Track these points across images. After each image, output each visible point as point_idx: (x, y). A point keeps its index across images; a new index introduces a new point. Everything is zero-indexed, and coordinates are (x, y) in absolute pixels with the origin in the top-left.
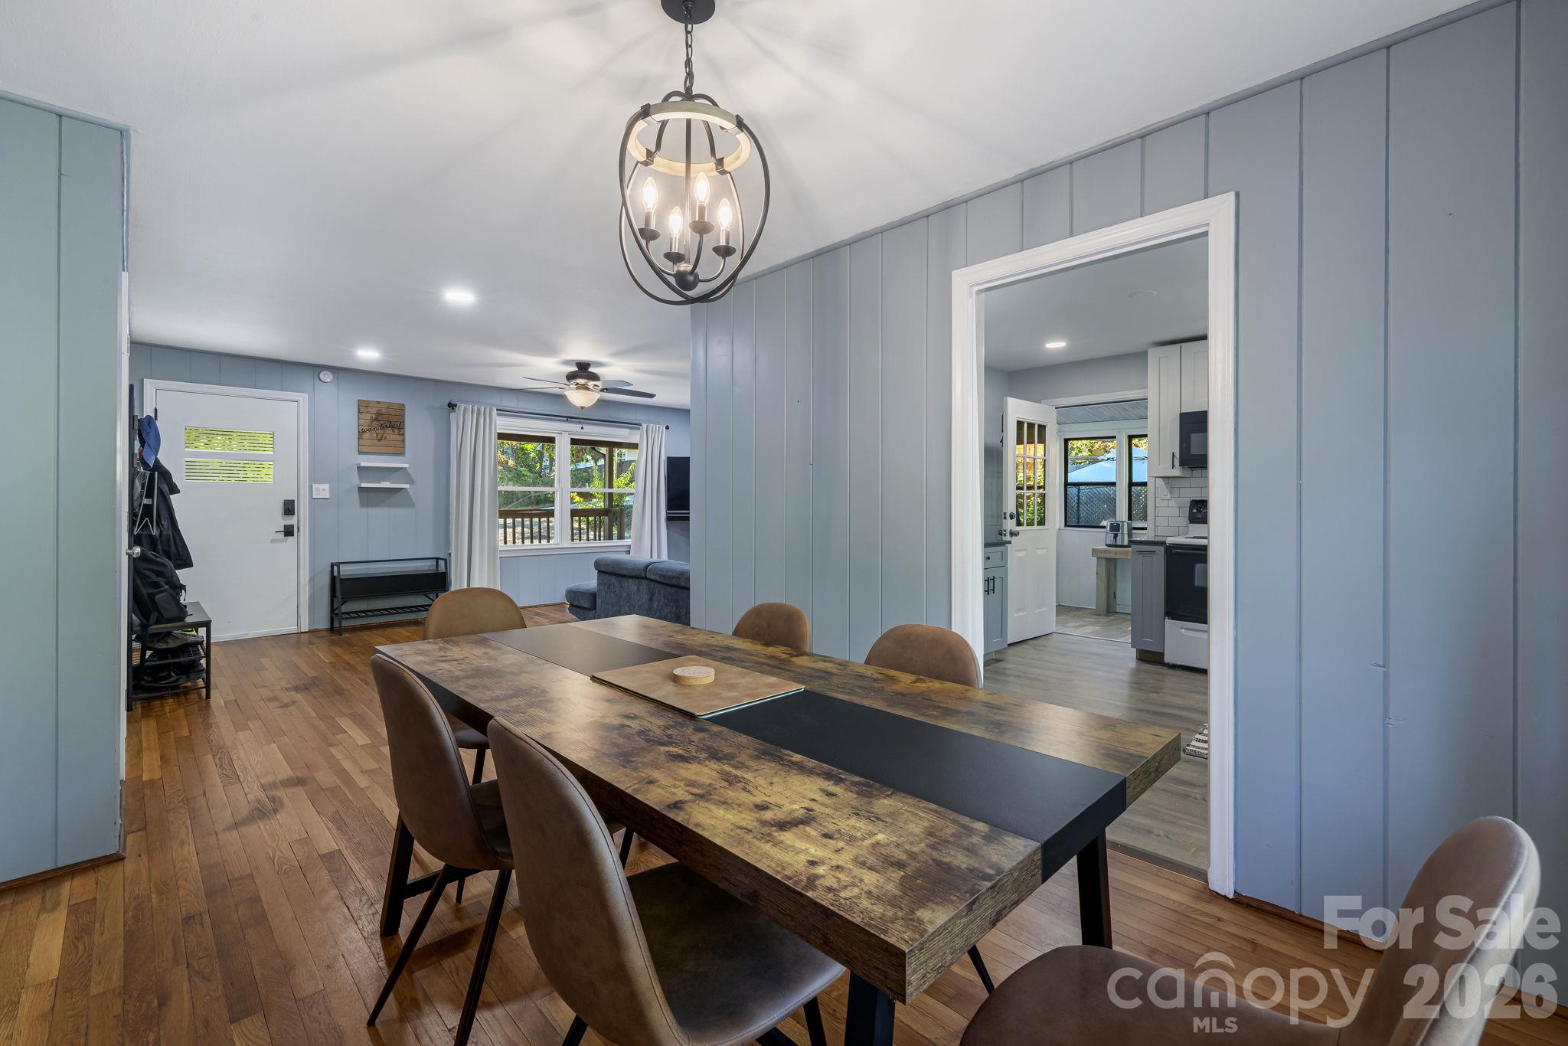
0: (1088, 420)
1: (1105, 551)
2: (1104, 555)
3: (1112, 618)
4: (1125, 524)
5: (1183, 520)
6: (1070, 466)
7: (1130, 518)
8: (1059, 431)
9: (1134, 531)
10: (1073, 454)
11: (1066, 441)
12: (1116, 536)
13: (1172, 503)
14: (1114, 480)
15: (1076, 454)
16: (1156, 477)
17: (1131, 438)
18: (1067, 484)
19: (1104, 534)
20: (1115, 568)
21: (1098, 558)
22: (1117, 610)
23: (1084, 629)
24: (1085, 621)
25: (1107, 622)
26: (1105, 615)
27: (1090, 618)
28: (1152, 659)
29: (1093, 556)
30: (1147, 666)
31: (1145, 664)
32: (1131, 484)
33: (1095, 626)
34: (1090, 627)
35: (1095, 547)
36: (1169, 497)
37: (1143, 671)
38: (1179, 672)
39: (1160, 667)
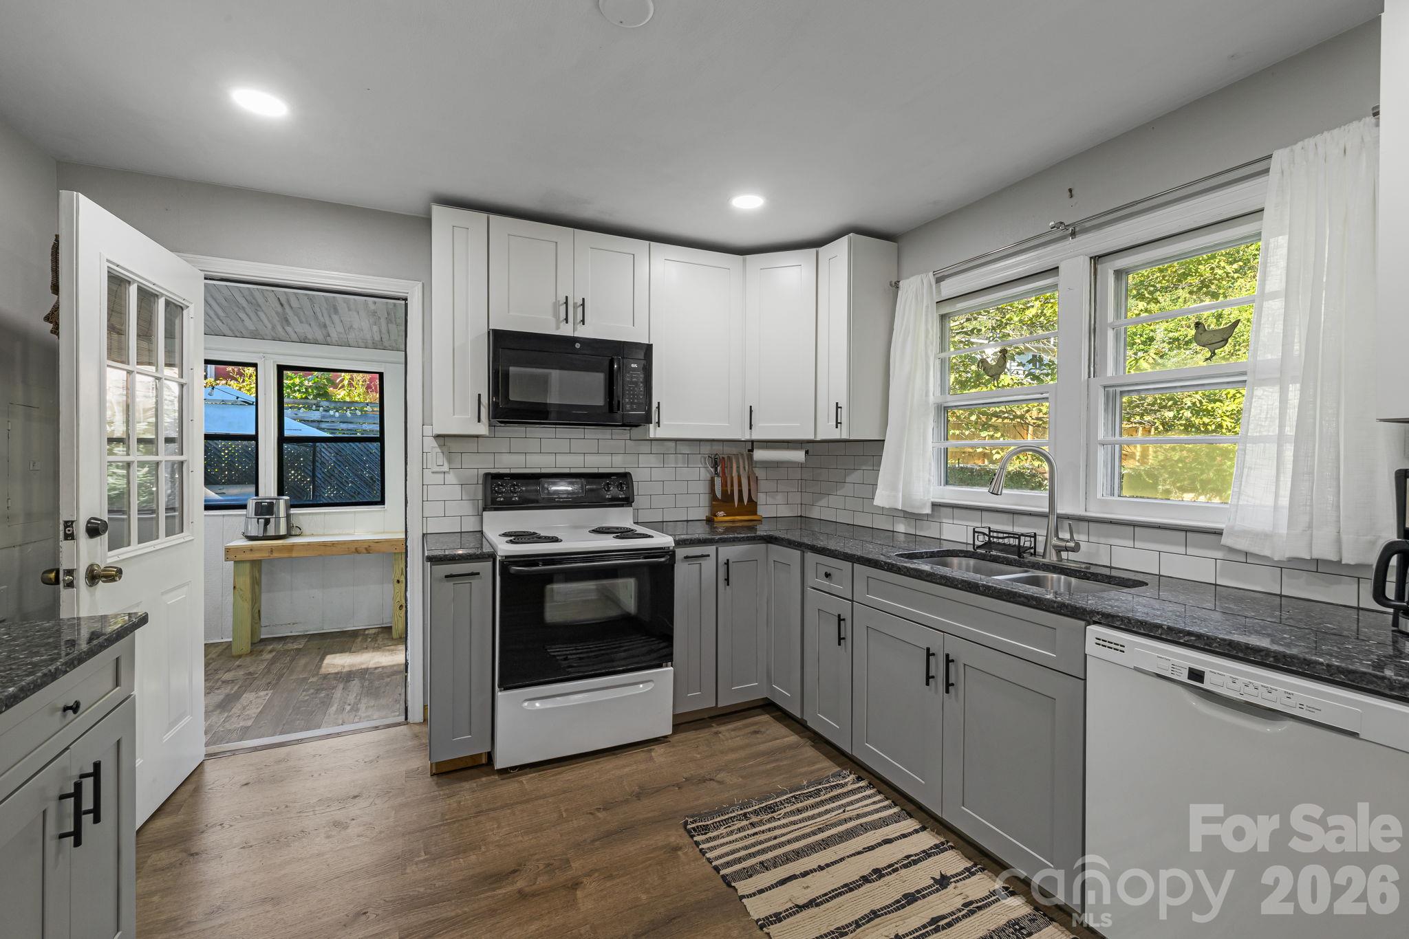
1: (246, 550)
2: (243, 557)
3: (267, 657)
4: (279, 502)
5: (472, 507)
7: (282, 493)
9: (293, 511)
12: (266, 524)
13: (451, 478)
14: (254, 433)
17: (283, 369)
19: (245, 519)
20: (260, 572)
21: (235, 563)
22: (262, 637)
23: (244, 708)
24: (225, 682)
25: (268, 670)
26: (251, 653)
27: (229, 670)
28: (462, 765)
29: (227, 559)
30: (468, 793)
31: (458, 785)
32: (282, 439)
33: (258, 690)
34: (248, 697)
35: (231, 544)
36: (446, 468)
37: (479, 813)
38: (524, 779)
39: (484, 779)
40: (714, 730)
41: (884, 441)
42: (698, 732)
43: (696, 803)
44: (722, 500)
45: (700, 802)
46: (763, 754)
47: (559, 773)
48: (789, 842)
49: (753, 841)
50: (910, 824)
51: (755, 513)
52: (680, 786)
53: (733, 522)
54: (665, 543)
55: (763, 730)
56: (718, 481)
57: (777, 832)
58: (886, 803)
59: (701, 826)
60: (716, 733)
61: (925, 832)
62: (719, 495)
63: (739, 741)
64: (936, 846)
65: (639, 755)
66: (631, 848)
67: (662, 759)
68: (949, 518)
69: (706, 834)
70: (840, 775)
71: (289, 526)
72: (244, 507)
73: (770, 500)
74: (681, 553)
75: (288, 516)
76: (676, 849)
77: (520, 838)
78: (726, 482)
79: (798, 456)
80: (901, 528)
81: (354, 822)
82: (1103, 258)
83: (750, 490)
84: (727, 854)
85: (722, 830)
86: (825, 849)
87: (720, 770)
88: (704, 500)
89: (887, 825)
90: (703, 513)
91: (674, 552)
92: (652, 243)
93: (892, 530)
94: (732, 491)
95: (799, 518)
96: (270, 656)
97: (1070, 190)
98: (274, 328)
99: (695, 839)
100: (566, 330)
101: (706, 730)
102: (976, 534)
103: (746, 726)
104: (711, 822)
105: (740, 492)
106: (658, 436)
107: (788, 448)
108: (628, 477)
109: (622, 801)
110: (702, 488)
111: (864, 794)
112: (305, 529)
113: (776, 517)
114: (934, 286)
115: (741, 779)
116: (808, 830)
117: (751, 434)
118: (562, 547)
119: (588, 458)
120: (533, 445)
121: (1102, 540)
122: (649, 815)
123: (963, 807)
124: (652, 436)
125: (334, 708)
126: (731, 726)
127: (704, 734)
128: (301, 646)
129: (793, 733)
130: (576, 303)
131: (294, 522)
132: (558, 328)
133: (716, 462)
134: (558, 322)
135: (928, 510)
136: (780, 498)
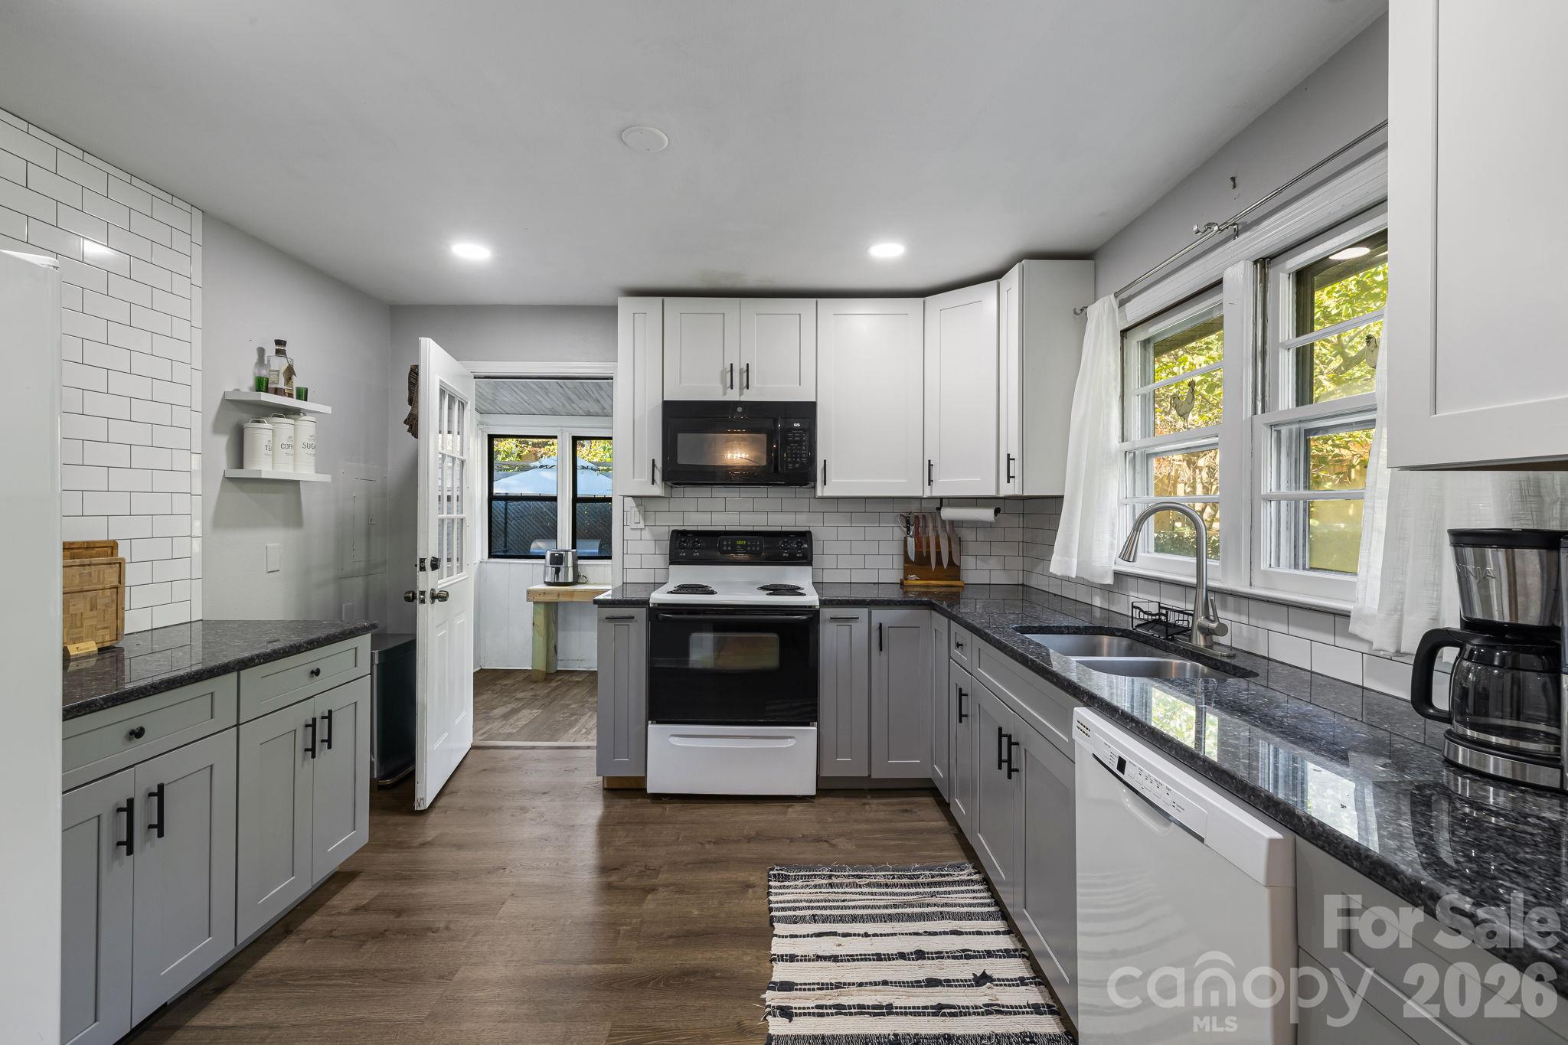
0: (521, 411)
1: (545, 593)
2: (542, 598)
3: (554, 684)
4: (570, 554)
5: (661, 561)
6: (495, 473)
7: (574, 547)
8: (481, 423)
9: (580, 562)
10: (500, 458)
11: (491, 438)
12: (558, 571)
13: (646, 534)
14: (554, 494)
15: (503, 458)
16: (624, 496)
17: (575, 440)
18: (492, 498)
19: (543, 567)
20: (556, 613)
21: (535, 603)
22: (559, 669)
23: (517, 720)
24: (517, 699)
25: (549, 694)
26: (545, 680)
27: (524, 691)
28: (627, 786)
29: (528, 600)
30: (622, 805)
31: (617, 800)
32: (576, 500)
33: (534, 708)
34: (525, 712)
35: (531, 588)
36: (641, 525)
37: (619, 823)
38: (668, 807)
39: (639, 800)
40: (865, 801)
41: (1062, 497)
42: (847, 799)
43: (797, 856)
44: (917, 563)
45: (801, 856)
46: (896, 831)
47: (699, 808)
48: (854, 907)
49: (822, 897)
50: (999, 925)
51: (957, 578)
52: (792, 840)
53: (927, 586)
54: (809, 602)
55: (915, 810)
56: (911, 541)
57: (848, 897)
58: (988, 901)
59: (782, 874)
60: (865, 804)
61: (1007, 936)
62: (912, 557)
63: (881, 815)
64: (1007, 951)
65: (777, 808)
66: (714, 877)
67: (794, 815)
68: (1135, 591)
69: (782, 882)
70: (958, 867)
71: (576, 575)
72: (543, 557)
73: (980, 565)
74: (827, 613)
75: (575, 567)
76: (752, 886)
77: (635, 848)
78: (921, 543)
79: (987, 514)
80: (1097, 602)
81: (534, 810)
82: (1276, 259)
83: (950, 553)
84: (789, 902)
85: (799, 883)
86: (885, 922)
87: (840, 836)
88: (898, 562)
89: (970, 920)
90: (895, 576)
91: (818, 612)
92: (819, 299)
93: (1090, 603)
94: (928, 553)
95: (1020, 587)
96: (555, 684)
97: (1233, 179)
98: (564, 405)
99: (770, 883)
100: (733, 396)
101: (857, 800)
102: (1134, 609)
103: (901, 804)
104: (794, 874)
105: (939, 554)
106: (826, 494)
107: (977, 506)
108: (808, 538)
109: (733, 840)
110: (896, 548)
111: (971, 887)
112: (591, 579)
113: (989, 584)
114: (1117, 312)
115: (854, 847)
116: (882, 903)
117: (931, 491)
118: (716, 599)
119: (771, 516)
120: (719, 504)
121: (1261, 624)
122: (748, 856)
123: (1024, 910)
124: (819, 494)
125: (574, 730)
126: (884, 801)
127: (853, 803)
128: (580, 680)
129: (945, 819)
130: (742, 369)
131: (582, 571)
132: (725, 394)
133: (910, 521)
134: (725, 389)
135: (1109, 580)
136: (993, 563)
